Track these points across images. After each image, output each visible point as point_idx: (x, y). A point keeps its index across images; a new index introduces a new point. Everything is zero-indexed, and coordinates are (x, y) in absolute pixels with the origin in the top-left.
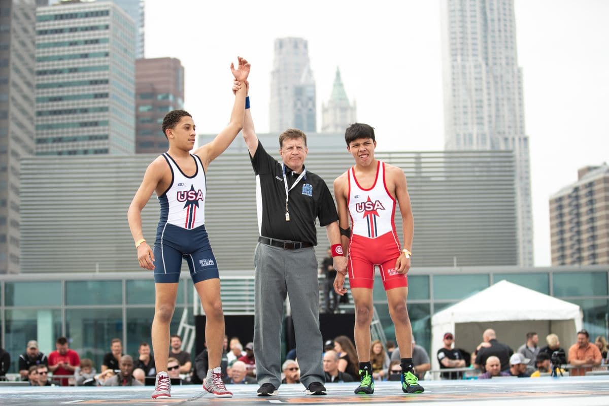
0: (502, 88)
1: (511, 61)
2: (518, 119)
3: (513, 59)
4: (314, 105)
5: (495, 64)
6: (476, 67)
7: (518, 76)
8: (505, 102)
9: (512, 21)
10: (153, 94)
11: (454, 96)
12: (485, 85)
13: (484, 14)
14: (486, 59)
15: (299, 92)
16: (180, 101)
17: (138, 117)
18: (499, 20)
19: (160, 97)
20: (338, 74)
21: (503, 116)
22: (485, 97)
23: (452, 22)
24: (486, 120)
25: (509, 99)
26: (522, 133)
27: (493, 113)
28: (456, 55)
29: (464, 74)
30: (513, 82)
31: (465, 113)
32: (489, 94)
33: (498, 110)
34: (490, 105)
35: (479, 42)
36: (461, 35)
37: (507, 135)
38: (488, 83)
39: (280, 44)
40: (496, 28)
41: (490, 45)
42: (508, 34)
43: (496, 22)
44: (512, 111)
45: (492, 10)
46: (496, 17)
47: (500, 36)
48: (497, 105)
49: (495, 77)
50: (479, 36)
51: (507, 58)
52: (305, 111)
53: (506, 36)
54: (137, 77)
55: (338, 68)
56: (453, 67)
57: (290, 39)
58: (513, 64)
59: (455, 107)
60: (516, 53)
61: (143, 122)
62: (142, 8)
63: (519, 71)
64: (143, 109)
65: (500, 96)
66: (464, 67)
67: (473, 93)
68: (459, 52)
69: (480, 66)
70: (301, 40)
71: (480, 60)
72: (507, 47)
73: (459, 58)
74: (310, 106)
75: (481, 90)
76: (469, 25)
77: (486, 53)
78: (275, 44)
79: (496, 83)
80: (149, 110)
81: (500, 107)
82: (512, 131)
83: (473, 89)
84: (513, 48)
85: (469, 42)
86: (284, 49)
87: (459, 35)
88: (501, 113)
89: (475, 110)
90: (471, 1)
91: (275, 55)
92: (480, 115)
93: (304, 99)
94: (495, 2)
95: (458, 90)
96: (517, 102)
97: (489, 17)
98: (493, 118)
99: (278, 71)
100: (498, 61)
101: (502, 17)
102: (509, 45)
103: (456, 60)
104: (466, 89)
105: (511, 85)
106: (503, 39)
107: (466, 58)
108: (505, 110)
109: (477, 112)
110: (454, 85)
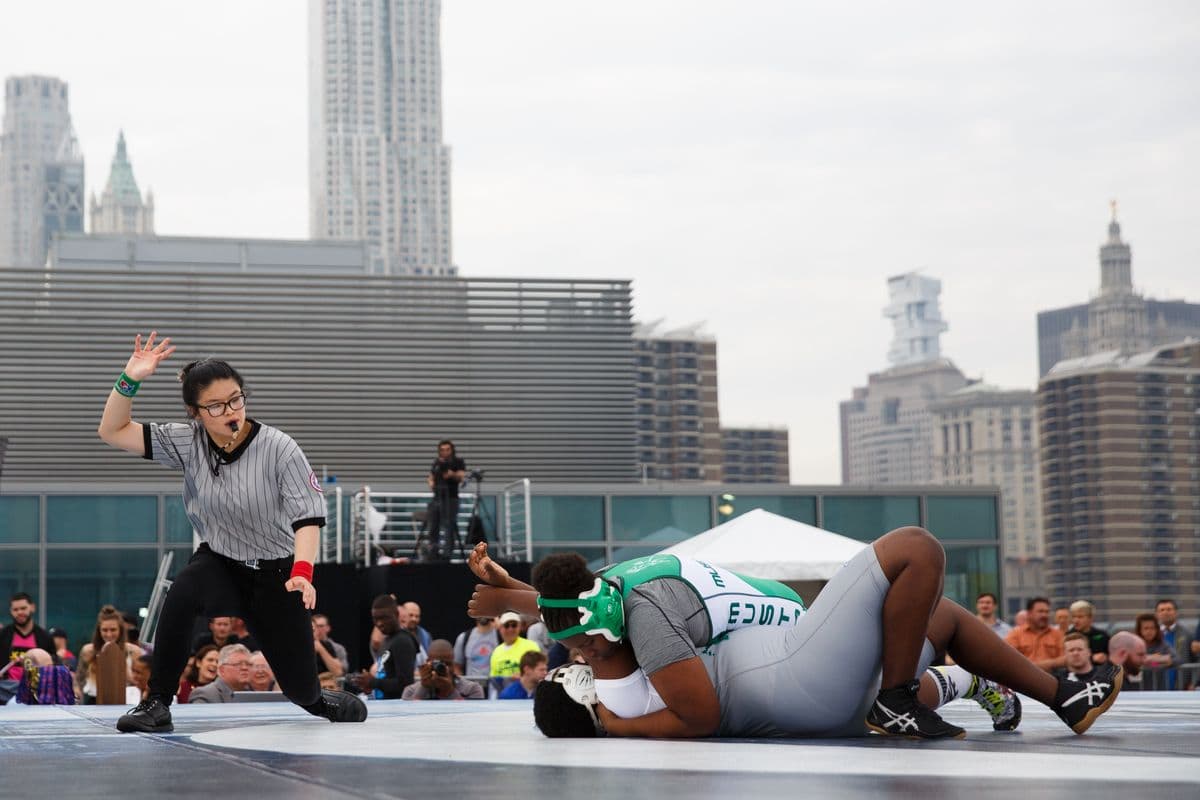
0: (414, 183)
1: (431, 135)
2: (439, 235)
3: (434, 131)
4: (80, 200)
5: (403, 139)
6: (369, 143)
7: (443, 160)
8: (418, 207)
9: (436, 63)
11: (330, 193)
12: (384, 176)
13: (388, 50)
14: (389, 129)
15: (54, 174)
18: (413, 61)
20: (122, 147)
21: (415, 231)
22: (384, 196)
23: (329, 62)
24: (385, 236)
25: (425, 201)
26: (446, 261)
27: (397, 225)
28: (336, 120)
29: (348, 154)
30: (434, 173)
31: (349, 223)
32: (390, 191)
33: (405, 221)
34: (391, 211)
35: (377, 99)
36: (346, 85)
37: (419, 264)
38: (390, 172)
39: (16, 88)
40: (408, 78)
41: (394, 104)
42: (428, 87)
43: (407, 66)
44: (430, 221)
45: (400, 42)
46: (407, 56)
47: (413, 90)
48: (405, 211)
49: (403, 162)
50: (377, 88)
51: (424, 129)
52: (62, 211)
53: (423, 91)
55: (122, 136)
56: (330, 142)
57: (36, 79)
58: (434, 141)
59: (331, 213)
60: (440, 122)
63: (445, 152)
65: (411, 195)
66: (348, 143)
67: (364, 188)
68: (341, 116)
69: (377, 142)
70: (56, 82)
71: (378, 130)
72: (424, 110)
73: (340, 126)
74: (73, 200)
75: (378, 184)
76: (360, 68)
77: (388, 119)
78: (7, 87)
79: (405, 172)
81: (410, 215)
82: (429, 256)
83: (364, 181)
84: (436, 112)
85: (360, 98)
86: (24, 98)
87: (341, 86)
88: (410, 225)
89: (365, 218)
90: (364, 24)
91: (7, 107)
92: (374, 227)
93: (62, 188)
94: (406, 28)
95: (338, 183)
96: (439, 207)
97: (395, 56)
98: (397, 235)
99: (12, 136)
100: (409, 134)
101: (418, 56)
102: (429, 106)
103: (336, 130)
104: (352, 182)
105: (429, 177)
106: (418, 95)
107: (352, 126)
108: (418, 221)
109: (369, 223)
110: (330, 173)
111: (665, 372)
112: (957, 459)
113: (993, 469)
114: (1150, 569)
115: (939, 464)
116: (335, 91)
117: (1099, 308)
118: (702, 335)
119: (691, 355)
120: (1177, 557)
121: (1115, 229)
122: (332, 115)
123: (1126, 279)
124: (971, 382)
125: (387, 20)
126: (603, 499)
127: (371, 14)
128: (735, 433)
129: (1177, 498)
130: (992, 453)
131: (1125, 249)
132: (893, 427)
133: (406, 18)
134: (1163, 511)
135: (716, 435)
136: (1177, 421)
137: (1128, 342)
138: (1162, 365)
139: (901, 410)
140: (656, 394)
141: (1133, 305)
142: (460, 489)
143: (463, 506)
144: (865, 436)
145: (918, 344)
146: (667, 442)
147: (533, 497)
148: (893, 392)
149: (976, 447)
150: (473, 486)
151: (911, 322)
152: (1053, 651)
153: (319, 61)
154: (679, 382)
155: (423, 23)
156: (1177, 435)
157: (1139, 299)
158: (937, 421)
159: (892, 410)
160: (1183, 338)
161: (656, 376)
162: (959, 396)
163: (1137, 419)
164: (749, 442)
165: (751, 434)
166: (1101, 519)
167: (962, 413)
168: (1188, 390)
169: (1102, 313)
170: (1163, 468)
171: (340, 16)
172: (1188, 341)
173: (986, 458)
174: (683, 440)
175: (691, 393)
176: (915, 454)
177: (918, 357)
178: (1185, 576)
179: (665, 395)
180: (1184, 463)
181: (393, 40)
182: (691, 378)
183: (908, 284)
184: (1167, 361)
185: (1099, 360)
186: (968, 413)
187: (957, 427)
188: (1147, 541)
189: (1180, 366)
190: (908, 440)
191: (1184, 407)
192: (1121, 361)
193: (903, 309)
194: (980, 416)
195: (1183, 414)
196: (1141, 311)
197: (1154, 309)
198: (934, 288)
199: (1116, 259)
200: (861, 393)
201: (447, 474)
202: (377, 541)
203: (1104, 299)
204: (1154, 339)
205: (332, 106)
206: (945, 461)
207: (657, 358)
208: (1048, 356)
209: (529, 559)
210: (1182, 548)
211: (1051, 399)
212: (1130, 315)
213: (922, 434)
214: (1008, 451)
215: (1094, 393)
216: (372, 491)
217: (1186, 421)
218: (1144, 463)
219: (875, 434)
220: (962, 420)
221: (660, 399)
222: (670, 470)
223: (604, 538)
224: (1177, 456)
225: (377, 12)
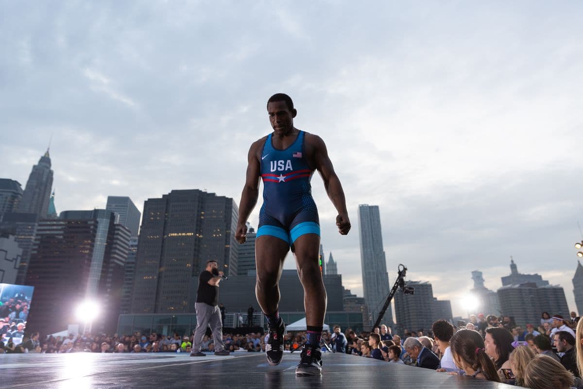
0: (379, 259)
1: (381, 249)
2: (384, 268)
5: (376, 251)
9: (381, 238)
13: (372, 236)
14: (374, 249)
20: (331, 254)
21: (380, 267)
22: (374, 261)
24: (374, 268)
25: (381, 261)
27: (376, 266)
29: (367, 253)
30: (382, 256)
33: (378, 265)
34: (375, 263)
35: (371, 244)
38: (374, 256)
41: (375, 245)
42: (380, 241)
43: (376, 239)
46: (376, 237)
47: (377, 242)
48: (377, 263)
49: (377, 255)
63: (384, 253)
69: (372, 251)
71: (372, 249)
72: (380, 246)
75: (372, 259)
76: (368, 240)
83: (370, 258)
84: (382, 246)
85: (368, 244)
90: (368, 232)
95: (366, 259)
97: (374, 237)
101: (378, 237)
103: (365, 250)
104: (368, 259)
106: (379, 243)
107: (367, 249)
108: (380, 265)
117: (512, 277)
119: (427, 287)
121: (512, 261)
123: (516, 271)
125: (372, 231)
129: (529, 313)
131: (515, 265)
133: (375, 231)
134: (526, 316)
136: (526, 298)
137: (515, 283)
145: (479, 284)
151: (477, 280)
155: (378, 231)
157: (519, 275)
160: (524, 281)
163: (518, 298)
165: (443, 301)
168: (528, 292)
170: (525, 307)
171: (364, 231)
172: (526, 282)
175: (428, 294)
177: (479, 286)
180: (529, 306)
181: (373, 234)
183: (476, 273)
184: (522, 286)
185: (508, 286)
189: (525, 287)
192: (514, 286)
193: (475, 278)
195: (527, 296)
198: (481, 273)
199: (513, 267)
203: (512, 275)
204: (520, 282)
207: (421, 288)
208: (503, 284)
211: (500, 294)
215: (508, 292)
217: (528, 298)
224: (527, 305)
225: (370, 230)
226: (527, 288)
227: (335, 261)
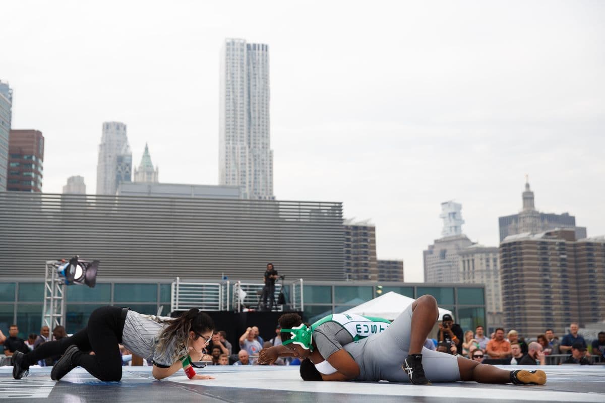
0: (259, 164)
1: (266, 146)
2: (269, 185)
3: (267, 144)
4: (130, 169)
5: (255, 147)
6: (242, 148)
7: (270, 156)
8: (260, 173)
9: (268, 119)
10: (21, 155)
11: (227, 167)
12: (247, 161)
13: (249, 113)
14: (249, 143)
15: (120, 159)
16: (40, 161)
17: (10, 170)
18: (259, 118)
19: (26, 157)
20: (147, 149)
21: (259, 182)
22: (247, 169)
23: (227, 118)
24: (247, 184)
25: (263, 171)
26: (271, 194)
27: (252, 180)
28: (229, 140)
29: (234, 153)
30: (267, 160)
31: (234, 179)
32: (250, 167)
33: (255, 178)
34: (250, 175)
35: (245, 132)
36: (233, 127)
37: (260, 195)
38: (250, 160)
39: (107, 126)
40: (257, 124)
41: (252, 134)
42: (265, 127)
43: (257, 120)
44: (265, 178)
45: (254, 111)
46: (257, 115)
47: (259, 129)
48: (255, 175)
49: (255, 156)
50: (245, 128)
51: (263, 143)
52: (123, 173)
53: (263, 129)
54: (10, 142)
55: (147, 145)
56: (227, 148)
57: (114, 123)
58: (267, 148)
59: (227, 175)
60: (269, 141)
61: (12, 174)
62: (11, 94)
63: (271, 152)
64: (12, 165)
65: (258, 169)
66: (234, 148)
67: (240, 166)
68: (231, 138)
69: (245, 148)
70: (122, 124)
71: (245, 144)
72: (263, 136)
73: (231, 142)
74: (127, 169)
75: (245, 164)
76: (239, 120)
77: (249, 140)
78: (103, 126)
79: (255, 160)
80: (17, 166)
81: (257, 176)
82: (264, 192)
83: (240, 163)
84: (268, 137)
85: (239, 131)
86: (110, 130)
87: (231, 127)
88: (257, 180)
89: (240, 177)
90: (241, 104)
91: (103, 134)
92: (244, 181)
93: (123, 164)
94: (257, 105)
95: (230, 164)
96: (268, 173)
97: (252, 115)
98: (252, 184)
99: (105, 144)
100: (257, 145)
101: (261, 116)
102: (265, 135)
103: (229, 143)
104: (235, 163)
105: (265, 162)
106: (261, 130)
107: (235, 142)
108: (261, 178)
109: (241, 179)
110: (227, 160)
111: (355, 238)
112: (469, 273)
113: (482, 277)
114: (544, 317)
115: (461, 275)
116: (229, 129)
117: (522, 216)
118: (370, 224)
119: (366, 231)
120: (554, 313)
121: (528, 186)
122: (228, 138)
123: (532, 205)
124: (473, 244)
125: (249, 102)
126: (331, 287)
127: (243, 100)
128: (383, 262)
129: (554, 290)
130: (482, 271)
131: (532, 193)
132: (442, 261)
133: (257, 102)
134: (548, 295)
135: (375, 263)
136: (553, 260)
137: (534, 229)
138: (547, 238)
139: (447, 254)
140: (352, 246)
141: (536, 215)
142: (275, 282)
143: (277, 289)
144: (433, 264)
145: (453, 228)
146: (356, 265)
147: (304, 286)
148: (443, 247)
149: (476, 269)
150: (280, 281)
151: (450, 221)
152: (506, 349)
153: (223, 117)
154: (361, 242)
155: (263, 103)
156: (553, 265)
157: (538, 213)
158: (460, 258)
159: (443, 254)
160: (554, 228)
161: (352, 239)
162: (469, 249)
163: (538, 259)
164: (389, 265)
165: (389, 262)
166: (524, 297)
167: (470, 255)
168: (557, 248)
169: (523, 218)
170: (548, 278)
171: (231, 100)
172: (556, 229)
173: (479, 273)
174: (363, 265)
175: (365, 246)
176: (453, 271)
177: (453, 234)
178: (557, 320)
179: (355, 247)
180: (556, 276)
181: (252, 109)
182: (366, 240)
183: (449, 205)
184: (549, 237)
185: (522, 236)
186: (473, 256)
187: (468, 261)
188: (542, 306)
189: (553, 238)
190: (450, 266)
191: (555, 254)
192: (531, 236)
193: (447, 215)
194: (477, 257)
195: (555, 257)
196: (538, 217)
197: (543, 216)
198: (459, 207)
199: (528, 197)
200: (431, 247)
201: (270, 277)
202: (242, 303)
203: (524, 213)
204: (543, 228)
205: (228, 134)
206: (464, 274)
207: (352, 232)
208: (503, 234)
209: (302, 310)
210: (556, 309)
211: (504, 250)
212: (534, 219)
213: (456, 263)
214: (488, 270)
215: (521, 249)
216: (241, 283)
217: (556, 260)
218: (541, 276)
219: (437, 263)
220: (470, 258)
221: (354, 248)
222: (357, 276)
223: (332, 302)
224: (553, 273)
225: (246, 99)
226: (557, 241)
227: (154, 165)
